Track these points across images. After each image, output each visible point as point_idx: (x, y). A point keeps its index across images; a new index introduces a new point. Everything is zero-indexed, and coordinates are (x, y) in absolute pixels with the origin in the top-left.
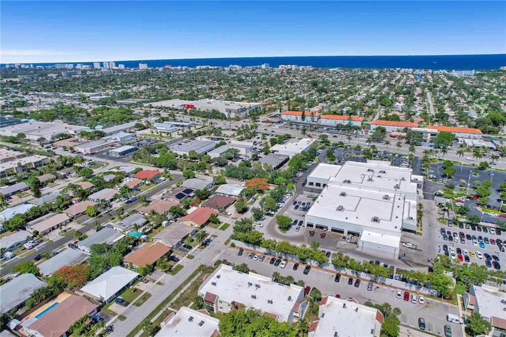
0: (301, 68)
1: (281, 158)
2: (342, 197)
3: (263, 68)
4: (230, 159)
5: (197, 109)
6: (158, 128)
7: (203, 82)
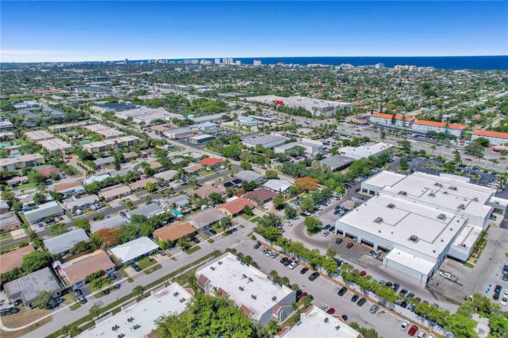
0: (419, 69)
1: (345, 160)
2: (389, 209)
3: (376, 68)
4: (295, 156)
5: (286, 106)
6: (241, 121)
7: (307, 80)
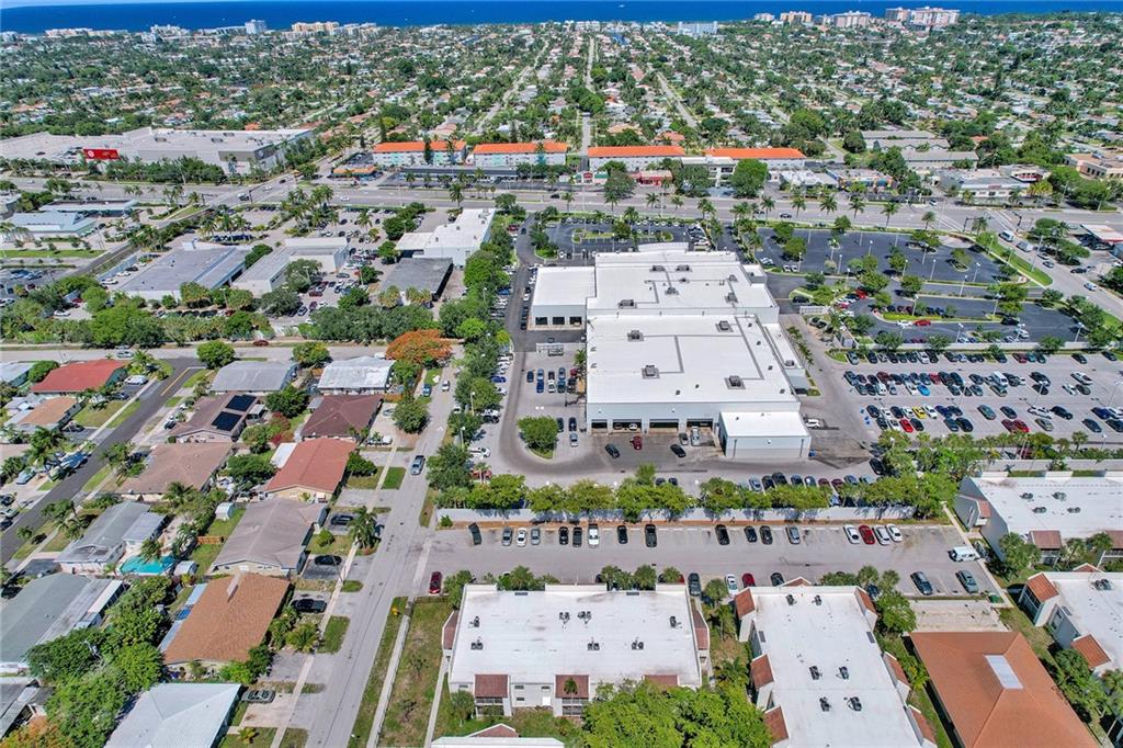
0: (350, 28)
1: (436, 268)
2: (636, 343)
3: (249, 32)
4: (304, 290)
5: (132, 161)
6: (31, 228)
